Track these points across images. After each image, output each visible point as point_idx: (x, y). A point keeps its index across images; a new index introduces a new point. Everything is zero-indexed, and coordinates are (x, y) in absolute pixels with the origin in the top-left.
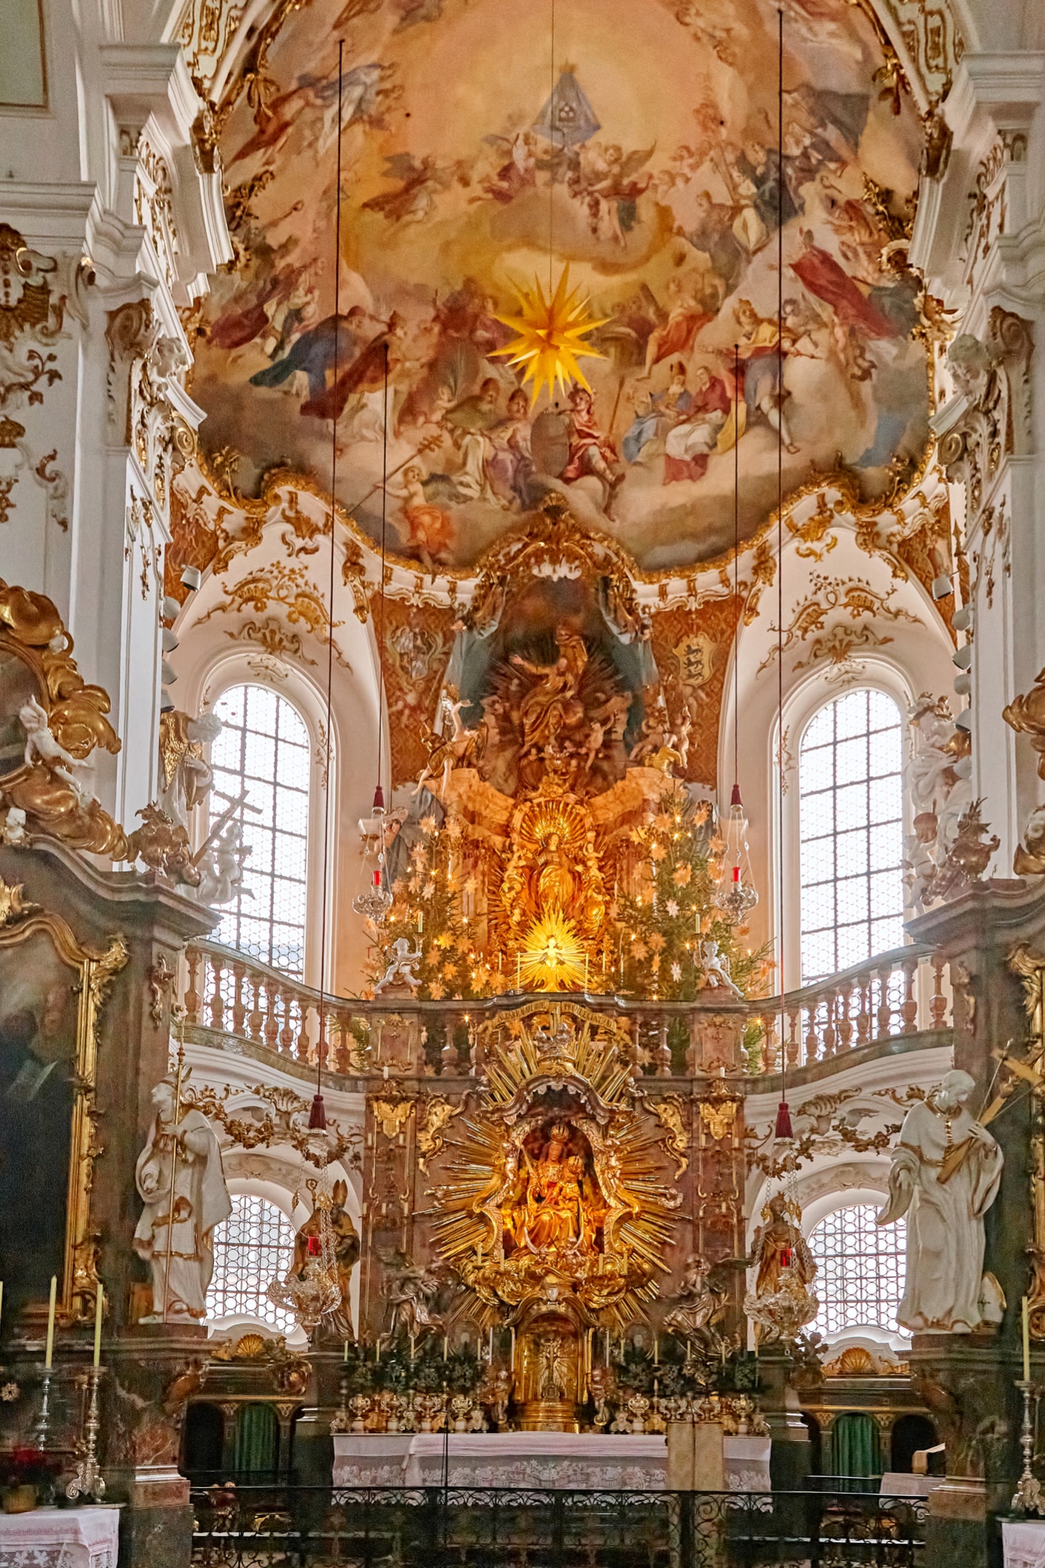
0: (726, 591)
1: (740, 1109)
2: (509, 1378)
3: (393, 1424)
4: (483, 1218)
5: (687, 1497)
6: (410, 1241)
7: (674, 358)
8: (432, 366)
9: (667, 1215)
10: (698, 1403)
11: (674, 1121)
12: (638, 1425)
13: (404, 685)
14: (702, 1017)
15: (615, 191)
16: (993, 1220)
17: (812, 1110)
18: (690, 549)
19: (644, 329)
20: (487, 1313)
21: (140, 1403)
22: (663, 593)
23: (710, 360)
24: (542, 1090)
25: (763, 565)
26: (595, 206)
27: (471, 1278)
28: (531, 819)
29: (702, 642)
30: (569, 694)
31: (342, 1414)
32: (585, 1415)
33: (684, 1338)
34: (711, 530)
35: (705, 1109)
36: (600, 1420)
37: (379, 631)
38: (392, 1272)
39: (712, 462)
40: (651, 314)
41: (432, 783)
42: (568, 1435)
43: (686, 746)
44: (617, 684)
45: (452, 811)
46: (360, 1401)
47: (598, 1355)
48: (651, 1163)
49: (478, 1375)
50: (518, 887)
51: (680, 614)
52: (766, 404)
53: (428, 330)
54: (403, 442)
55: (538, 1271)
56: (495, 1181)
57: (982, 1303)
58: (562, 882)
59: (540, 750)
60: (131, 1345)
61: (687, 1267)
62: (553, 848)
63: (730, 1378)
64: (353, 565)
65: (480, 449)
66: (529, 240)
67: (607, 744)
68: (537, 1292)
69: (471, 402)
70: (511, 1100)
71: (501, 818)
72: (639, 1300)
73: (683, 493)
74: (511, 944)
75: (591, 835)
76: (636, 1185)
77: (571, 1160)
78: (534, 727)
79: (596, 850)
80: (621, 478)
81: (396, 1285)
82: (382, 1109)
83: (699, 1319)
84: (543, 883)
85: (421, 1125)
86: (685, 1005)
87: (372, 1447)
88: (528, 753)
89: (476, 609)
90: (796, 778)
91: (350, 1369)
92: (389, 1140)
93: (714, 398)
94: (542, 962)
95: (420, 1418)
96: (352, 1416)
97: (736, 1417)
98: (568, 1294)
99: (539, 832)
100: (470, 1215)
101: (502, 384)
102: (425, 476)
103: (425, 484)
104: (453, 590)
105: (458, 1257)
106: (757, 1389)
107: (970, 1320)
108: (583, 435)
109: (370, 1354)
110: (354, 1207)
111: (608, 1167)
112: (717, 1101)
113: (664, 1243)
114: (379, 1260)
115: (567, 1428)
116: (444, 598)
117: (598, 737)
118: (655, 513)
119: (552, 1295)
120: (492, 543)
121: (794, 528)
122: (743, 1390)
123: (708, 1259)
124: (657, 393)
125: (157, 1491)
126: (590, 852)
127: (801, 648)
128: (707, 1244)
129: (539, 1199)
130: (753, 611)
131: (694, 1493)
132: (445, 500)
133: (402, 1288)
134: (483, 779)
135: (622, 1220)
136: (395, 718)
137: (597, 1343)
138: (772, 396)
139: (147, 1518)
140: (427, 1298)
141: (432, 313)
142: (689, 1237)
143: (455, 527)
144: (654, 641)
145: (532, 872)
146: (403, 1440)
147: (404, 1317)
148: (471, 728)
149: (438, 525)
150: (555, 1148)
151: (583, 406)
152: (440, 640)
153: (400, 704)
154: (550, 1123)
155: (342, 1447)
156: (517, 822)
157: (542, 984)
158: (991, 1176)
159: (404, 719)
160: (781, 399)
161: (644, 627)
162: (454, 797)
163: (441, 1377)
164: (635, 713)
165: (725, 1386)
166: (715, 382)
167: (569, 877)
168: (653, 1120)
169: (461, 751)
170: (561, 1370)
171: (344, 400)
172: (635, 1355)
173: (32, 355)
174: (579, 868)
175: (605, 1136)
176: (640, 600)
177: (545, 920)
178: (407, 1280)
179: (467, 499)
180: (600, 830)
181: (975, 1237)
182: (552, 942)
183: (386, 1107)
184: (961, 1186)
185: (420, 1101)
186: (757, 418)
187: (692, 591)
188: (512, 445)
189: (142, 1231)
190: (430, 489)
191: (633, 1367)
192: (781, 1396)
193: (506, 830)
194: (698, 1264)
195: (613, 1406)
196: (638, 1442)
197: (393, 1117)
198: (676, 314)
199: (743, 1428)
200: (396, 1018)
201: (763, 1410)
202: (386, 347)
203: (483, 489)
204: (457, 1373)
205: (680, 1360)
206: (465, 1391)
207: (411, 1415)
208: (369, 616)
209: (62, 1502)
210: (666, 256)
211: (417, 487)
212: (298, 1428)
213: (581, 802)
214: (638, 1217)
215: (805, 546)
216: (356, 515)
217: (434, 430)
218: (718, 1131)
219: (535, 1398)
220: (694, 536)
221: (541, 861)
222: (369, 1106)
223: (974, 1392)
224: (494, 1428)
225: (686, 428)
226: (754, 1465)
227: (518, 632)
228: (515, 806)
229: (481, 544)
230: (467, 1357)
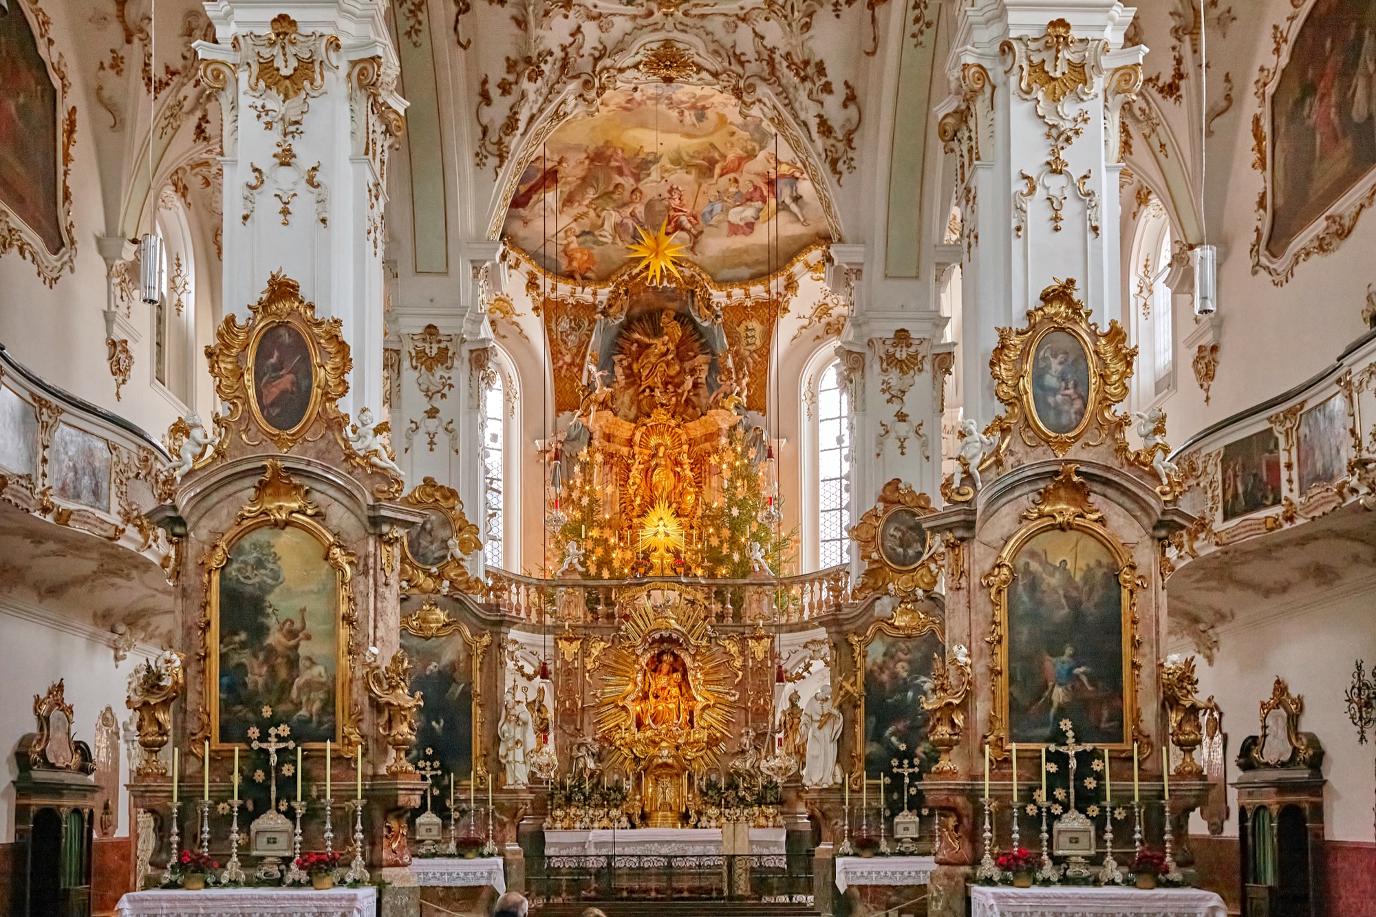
0: (766, 296)
1: (772, 642)
2: (641, 800)
3: (578, 825)
4: (624, 708)
5: (731, 859)
6: (582, 722)
7: (732, 175)
8: (584, 179)
9: (731, 705)
10: (746, 811)
11: (734, 649)
12: (713, 823)
13: (564, 351)
14: (751, 588)
15: (693, 107)
16: (840, 742)
17: (811, 646)
18: (745, 272)
19: (712, 163)
20: (627, 762)
21: (506, 819)
22: (729, 296)
23: (753, 177)
24: (657, 636)
25: (791, 285)
26: (682, 113)
27: (618, 743)
28: (647, 435)
29: (754, 324)
30: (670, 357)
31: (549, 819)
32: (685, 818)
33: (740, 775)
34: (757, 262)
35: (751, 643)
36: (693, 821)
37: (547, 321)
38: (572, 739)
39: (757, 228)
40: (716, 155)
41: (584, 419)
42: (674, 830)
43: (745, 393)
44: (702, 345)
45: (596, 436)
46: (559, 813)
47: (691, 784)
48: (722, 675)
49: (624, 798)
50: (638, 481)
51: (741, 307)
52: (788, 201)
53: (582, 163)
54: (564, 216)
55: (657, 739)
56: (630, 687)
57: (834, 775)
58: (668, 478)
59: (652, 390)
60: (502, 797)
61: (742, 735)
62: (661, 454)
63: (764, 797)
64: (532, 284)
65: (612, 217)
66: (643, 125)
67: (696, 385)
68: (656, 751)
69: (607, 195)
70: (639, 641)
71: (627, 435)
72: (714, 754)
73: (740, 241)
74: (635, 520)
75: (685, 447)
76: (713, 688)
77: (675, 675)
78: (647, 377)
79: (689, 458)
80: (701, 233)
81: (575, 747)
82: (562, 644)
83: (748, 764)
84: (655, 479)
85: (586, 653)
86: (740, 581)
87: (567, 837)
88: (644, 391)
89: (610, 306)
90: (816, 409)
91: (552, 796)
92: (567, 663)
93: (757, 195)
94: (655, 535)
95: (592, 821)
96: (554, 820)
97: (767, 818)
98: (673, 752)
99: (653, 442)
100: (617, 706)
101: (627, 186)
102: (578, 233)
103: (577, 237)
104: (595, 294)
105: (610, 730)
106: (780, 802)
107: (828, 782)
108: (675, 210)
109: (563, 787)
110: (549, 702)
111: (696, 677)
112: (759, 639)
113: (728, 721)
114: (565, 731)
115: (674, 826)
116: (590, 299)
117: (689, 382)
118: (723, 252)
119: (665, 754)
120: (621, 267)
121: (808, 266)
122: (771, 803)
123: (755, 730)
124: (721, 190)
125: (514, 853)
126: (685, 459)
127: (819, 327)
128: (753, 721)
129: (656, 697)
130: (786, 310)
131: (734, 856)
132: (591, 245)
133: (578, 749)
134: (616, 415)
135: (703, 709)
136: (557, 371)
137: (690, 777)
138: (791, 196)
139: (511, 864)
140: (593, 755)
141: (585, 155)
142: (743, 716)
143: (597, 258)
144: (724, 324)
145: (647, 472)
146: (584, 833)
147: (581, 765)
148: (608, 386)
149: (586, 258)
150: (665, 667)
151: (676, 196)
152: (586, 323)
153: (561, 363)
154: (661, 654)
155: (549, 837)
156: (637, 438)
157: (655, 550)
158: (839, 726)
159: (563, 372)
160: (797, 199)
161: (717, 316)
162: (597, 427)
163: (604, 799)
164: (714, 367)
165: (761, 801)
166: (756, 188)
167: (672, 475)
168: (722, 650)
169: (601, 399)
170: (670, 795)
171: (530, 198)
172: (711, 785)
173: (442, 377)
174: (678, 469)
175: (694, 660)
176: (715, 299)
177: (657, 507)
178: (580, 745)
179: (604, 244)
180: (692, 443)
181: (832, 750)
182: (661, 523)
183: (566, 643)
184: (827, 730)
185: (586, 640)
186: (782, 207)
187: (748, 296)
188: (633, 215)
189: (502, 751)
190: (581, 239)
191: (710, 793)
192: (792, 805)
193: (630, 442)
194: (748, 733)
195: (700, 813)
196: (713, 833)
197: (570, 649)
198: (731, 156)
199: (771, 824)
200: (570, 590)
201: (782, 814)
202: (556, 172)
203: (614, 238)
204: (613, 796)
205: (737, 788)
206: (617, 807)
207: (587, 820)
208: (542, 313)
209: (482, 856)
210: (724, 131)
211: (574, 238)
212: (521, 828)
213: (679, 426)
214: (714, 706)
215: (816, 276)
216: (533, 256)
217: (585, 209)
218: (760, 655)
219: (656, 810)
220: (747, 265)
221: (653, 463)
222: (556, 643)
223: (829, 810)
224: (633, 826)
225: (740, 208)
226: (776, 843)
227: (637, 310)
228: (636, 428)
229: (614, 267)
230: (618, 788)
